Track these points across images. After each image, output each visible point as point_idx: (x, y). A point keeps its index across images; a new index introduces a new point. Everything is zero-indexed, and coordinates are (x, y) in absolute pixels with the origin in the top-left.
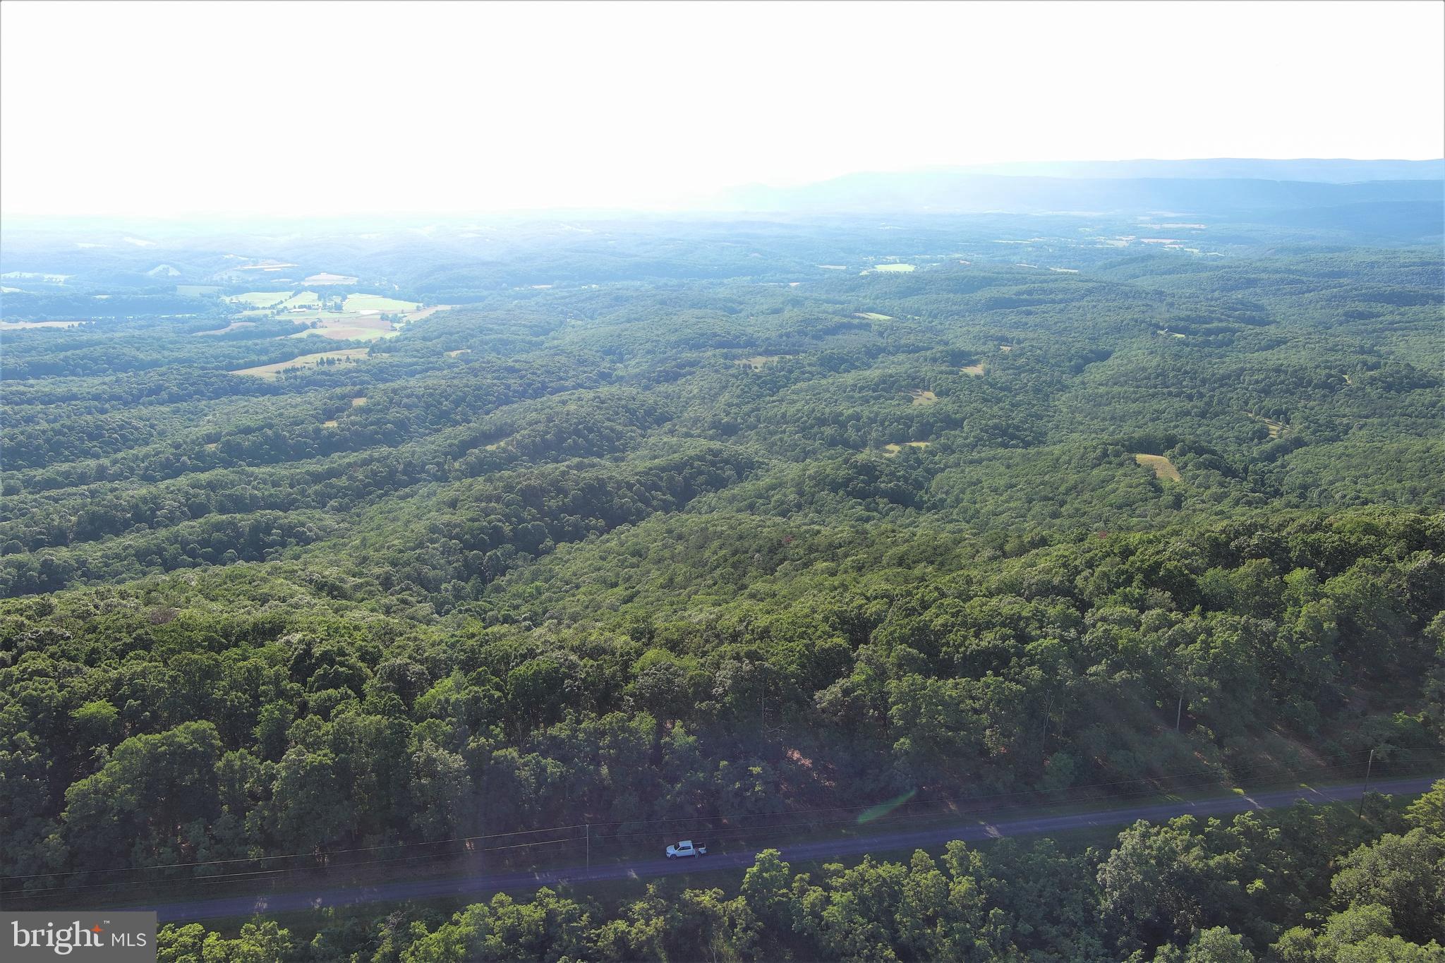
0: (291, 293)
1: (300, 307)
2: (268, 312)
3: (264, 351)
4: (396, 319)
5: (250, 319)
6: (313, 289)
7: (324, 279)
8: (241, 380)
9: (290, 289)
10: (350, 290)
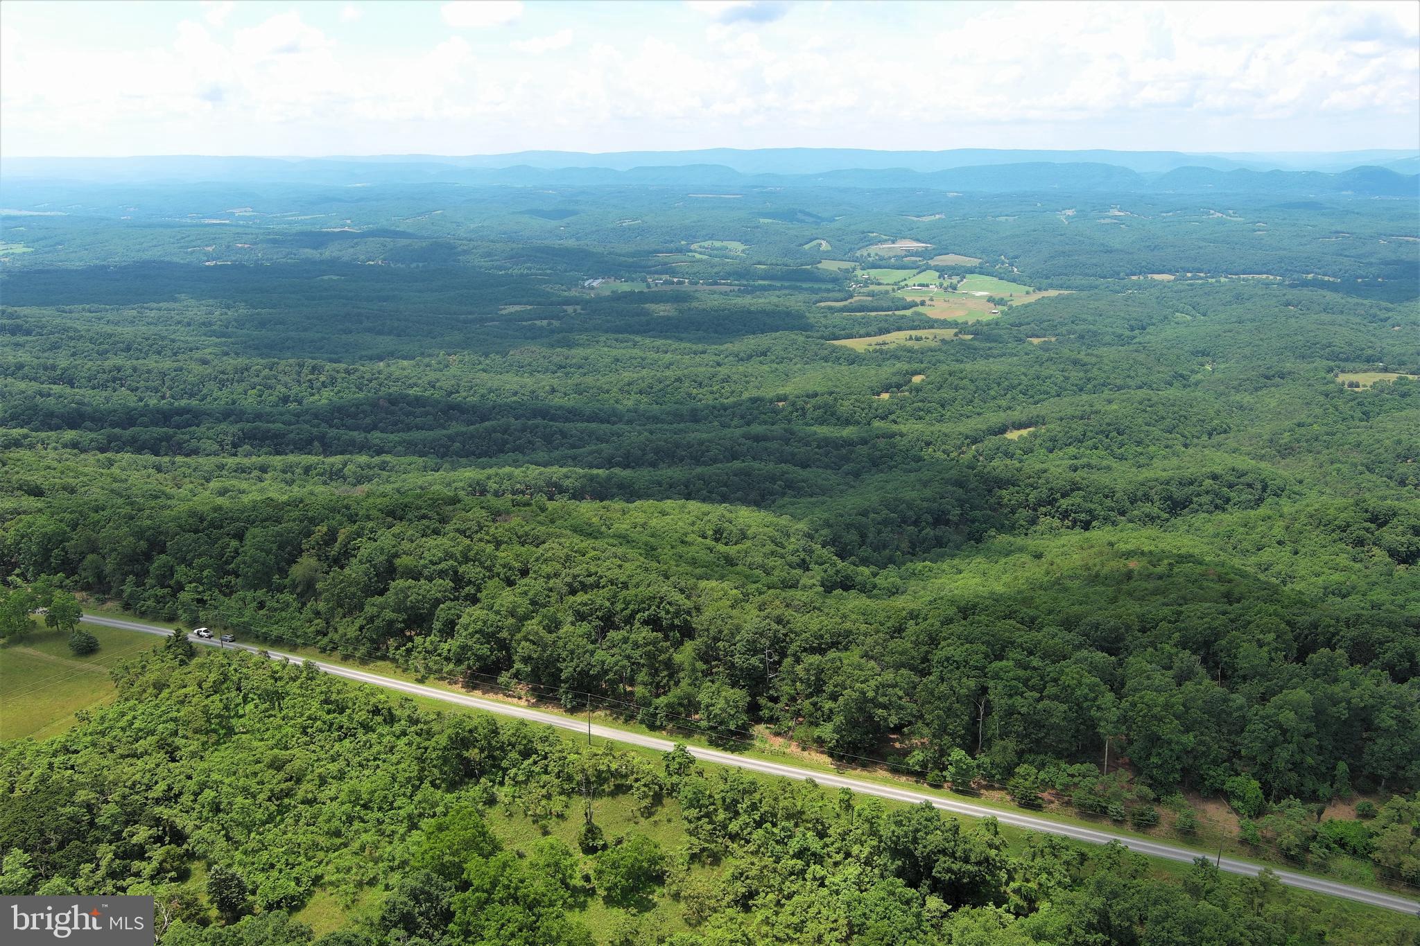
0: (915, 271)
1: (919, 285)
2: (889, 288)
3: (867, 323)
4: (1001, 302)
5: (872, 294)
6: (937, 269)
7: (950, 259)
8: (835, 349)
9: (917, 267)
10: (971, 271)
